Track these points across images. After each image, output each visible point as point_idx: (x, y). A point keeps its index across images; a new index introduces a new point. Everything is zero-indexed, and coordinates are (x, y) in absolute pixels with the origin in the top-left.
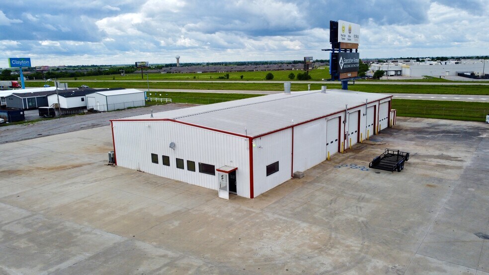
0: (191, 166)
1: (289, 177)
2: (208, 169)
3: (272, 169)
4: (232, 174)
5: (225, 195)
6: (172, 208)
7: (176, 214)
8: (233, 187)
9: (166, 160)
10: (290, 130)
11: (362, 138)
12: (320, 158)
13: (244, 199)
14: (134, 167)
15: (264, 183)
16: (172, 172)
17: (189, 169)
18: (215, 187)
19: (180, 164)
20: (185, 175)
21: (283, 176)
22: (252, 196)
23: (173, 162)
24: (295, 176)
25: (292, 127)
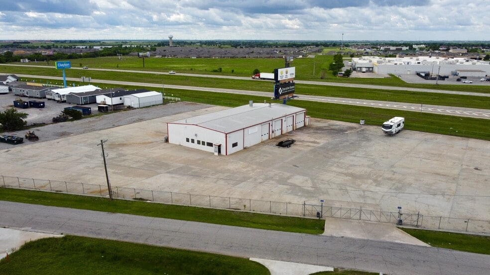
0: (203, 143)
1: (242, 149)
2: (210, 145)
3: (235, 145)
4: (219, 146)
5: (216, 154)
6: (198, 158)
7: (200, 159)
8: (219, 151)
9: (193, 141)
10: (243, 130)
11: (284, 132)
12: (258, 141)
13: (223, 155)
14: (178, 143)
15: (231, 150)
16: (195, 146)
17: (202, 144)
18: (213, 151)
19: (199, 142)
20: (201, 147)
21: (239, 147)
22: (226, 154)
23: (196, 142)
24: (245, 148)
25: (244, 129)
